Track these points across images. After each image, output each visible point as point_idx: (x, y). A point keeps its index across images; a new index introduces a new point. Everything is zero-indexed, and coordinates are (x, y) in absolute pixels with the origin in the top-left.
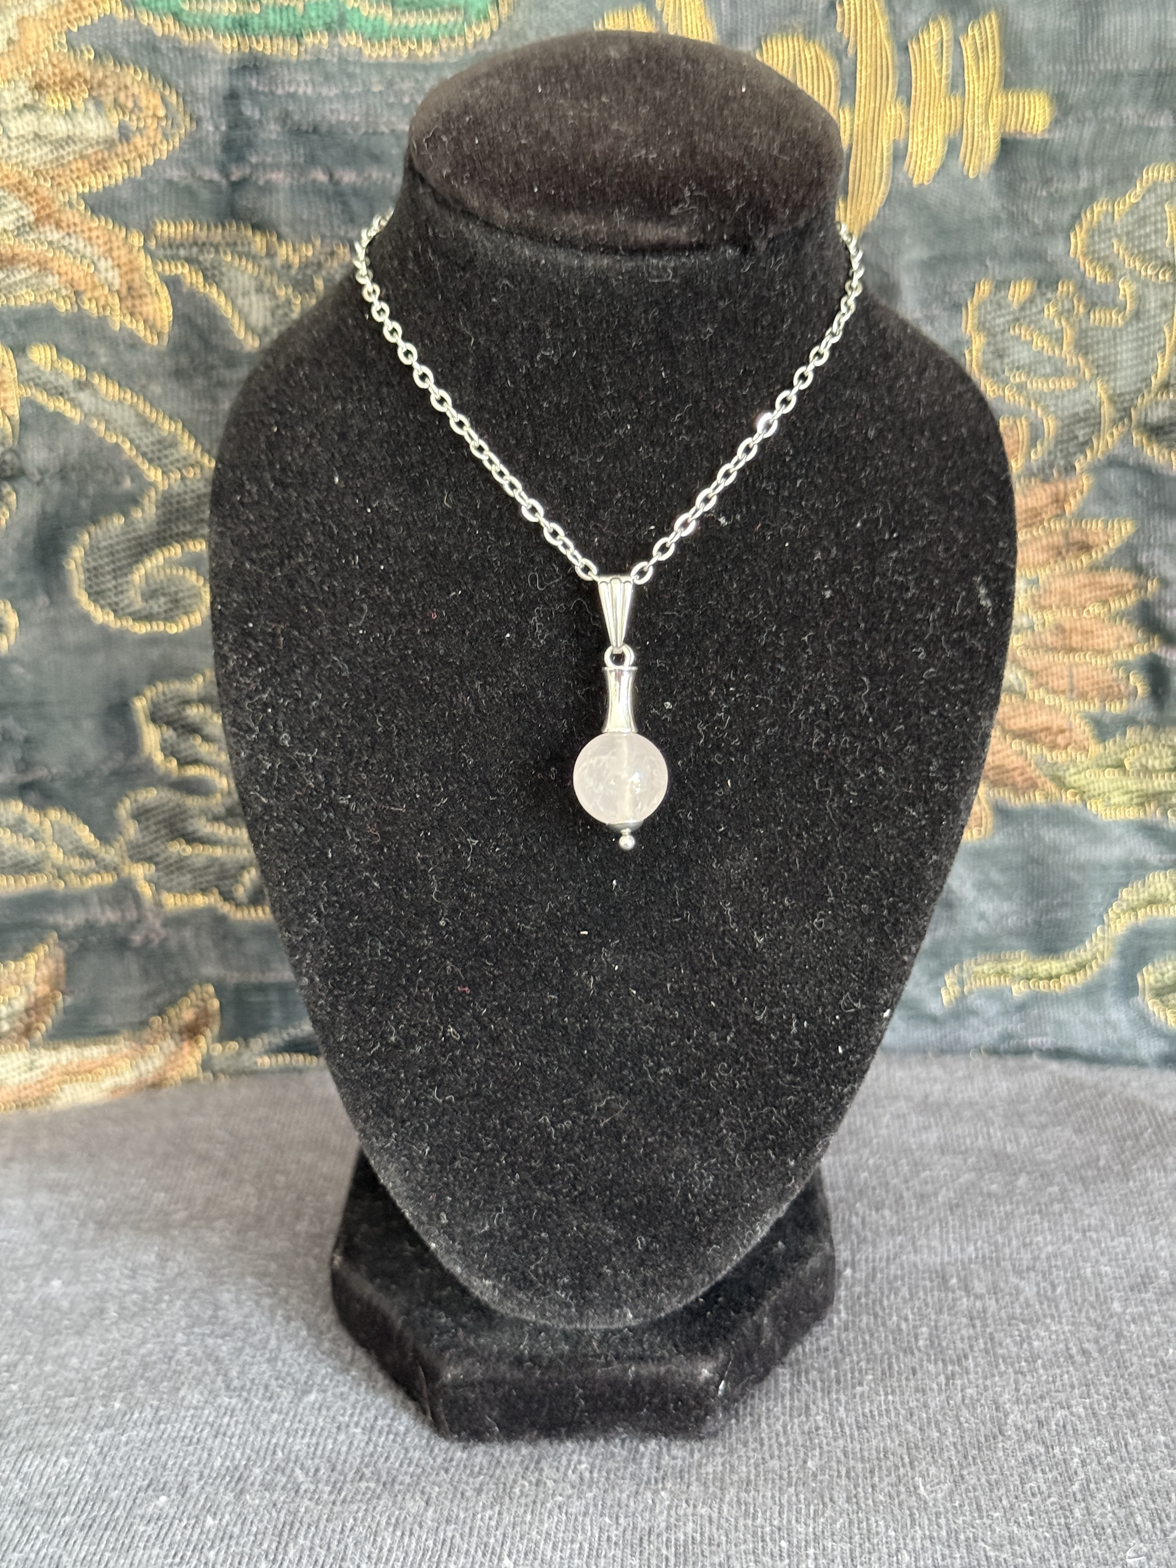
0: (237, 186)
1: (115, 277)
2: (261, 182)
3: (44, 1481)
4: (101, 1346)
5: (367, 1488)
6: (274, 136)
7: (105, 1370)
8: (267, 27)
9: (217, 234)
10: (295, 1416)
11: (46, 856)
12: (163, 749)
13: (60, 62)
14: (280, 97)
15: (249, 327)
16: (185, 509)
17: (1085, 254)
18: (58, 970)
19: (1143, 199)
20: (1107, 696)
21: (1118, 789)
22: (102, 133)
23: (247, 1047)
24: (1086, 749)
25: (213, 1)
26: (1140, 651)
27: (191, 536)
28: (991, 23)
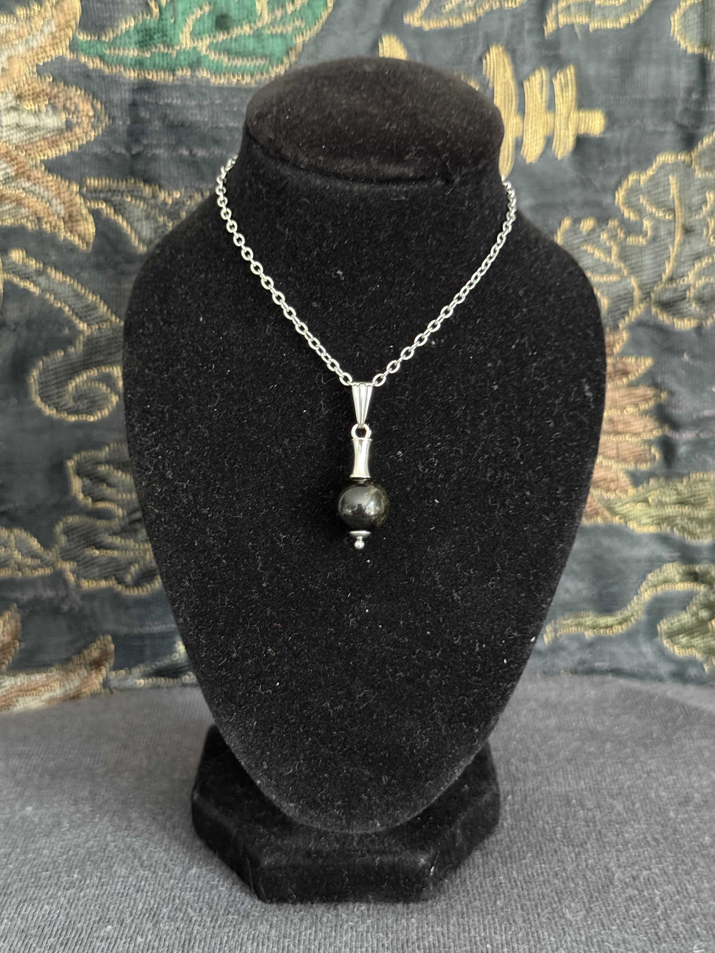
0: (135, 157)
1: (61, 210)
2: (149, 155)
3: (35, 918)
4: (61, 843)
5: (233, 919)
6: (157, 128)
7: (65, 856)
8: (154, 65)
9: (123, 185)
10: (184, 881)
11: (11, 557)
12: (83, 492)
13: (32, 82)
14: (161, 106)
15: (141, 240)
16: (101, 347)
17: (624, 204)
18: (16, 627)
19: (657, 173)
20: (638, 460)
21: (645, 515)
22: (56, 125)
23: (131, 673)
24: (626, 491)
25: (124, 50)
26: (657, 433)
27: (104, 363)
28: (570, 72)
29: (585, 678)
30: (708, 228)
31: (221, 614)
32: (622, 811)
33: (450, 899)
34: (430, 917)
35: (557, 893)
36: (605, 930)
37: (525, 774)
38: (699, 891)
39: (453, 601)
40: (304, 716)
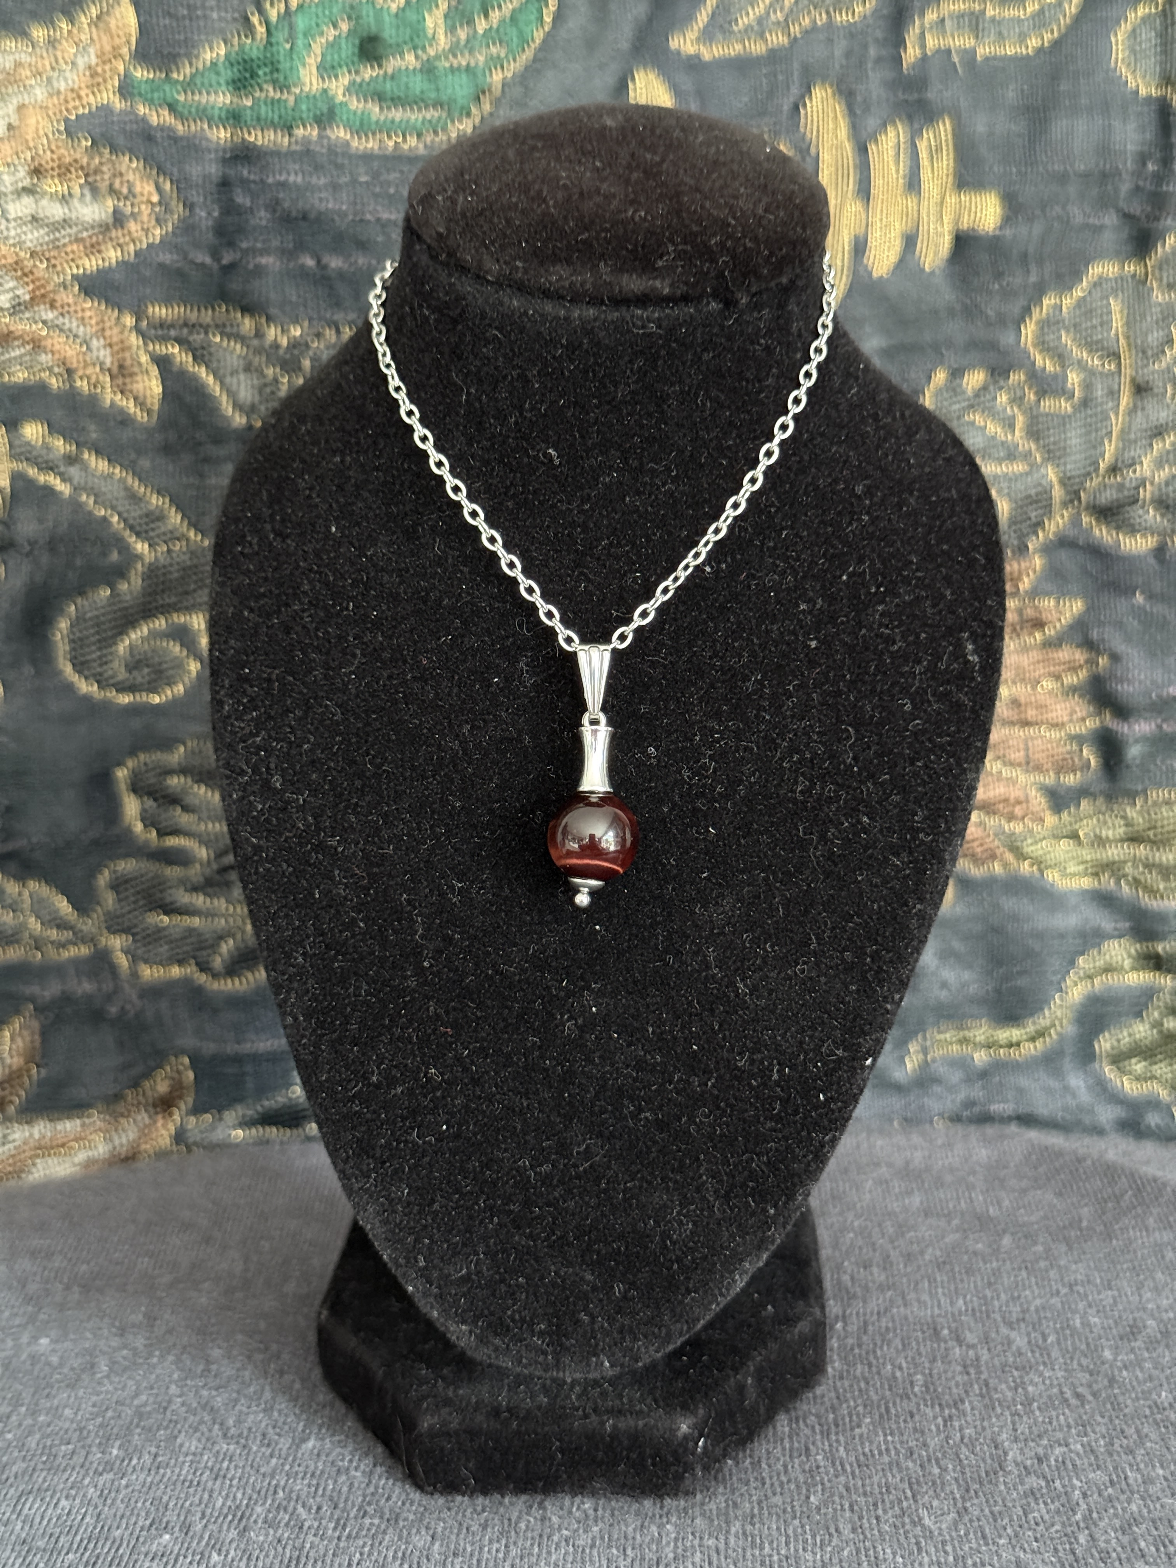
0: (227, 270)
1: (105, 355)
2: (251, 266)
3: (45, 1522)
4: (94, 1398)
5: (372, 1524)
6: (264, 223)
7: (99, 1420)
8: (258, 119)
9: (207, 317)
10: (294, 1461)
11: (24, 926)
12: (143, 820)
13: (58, 147)
14: (270, 185)
15: (237, 406)
16: (171, 581)
17: (1035, 345)
18: (32, 1042)
19: (1090, 293)
20: (1061, 768)
21: (1074, 859)
22: (97, 218)
23: (221, 1119)
24: (1042, 820)
25: (208, 93)
26: (1092, 724)
27: (176, 608)
28: (945, 128)
29: (972, 1128)
31: (353, 1010)
32: (1025, 1349)
33: (733, 1491)
34: (698, 1521)
35: (910, 1484)
36: (987, 1544)
37: (866, 1289)
38: (1148, 1481)
39: (737, 995)
40: (486, 1181)
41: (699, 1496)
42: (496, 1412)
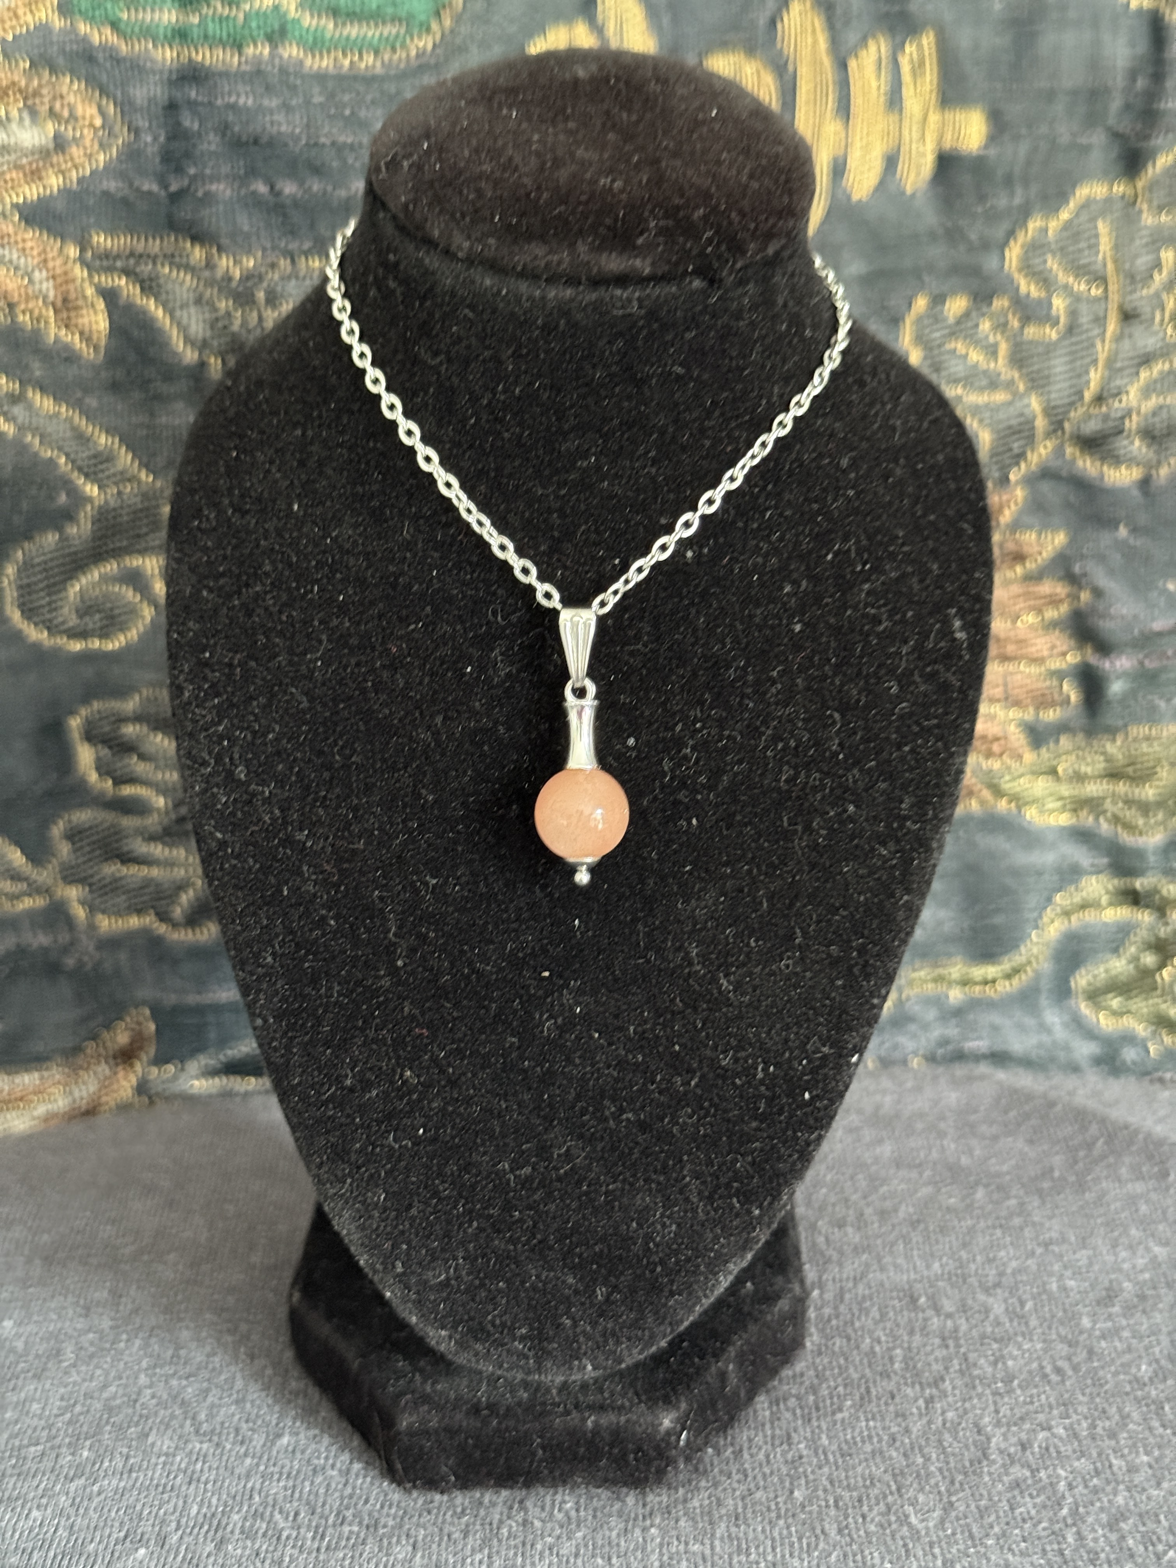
0: (175, 198)
1: (48, 288)
2: (200, 194)
4: (62, 1390)
5: (351, 1532)
6: (213, 147)
7: (69, 1415)
8: (206, 37)
9: (155, 246)
10: (269, 1459)
12: (98, 769)
14: (219, 108)
15: (188, 340)
16: (121, 524)
17: (1020, 270)
19: (1077, 215)
20: (1041, 703)
21: (1051, 795)
22: (37, 142)
23: (183, 1069)
24: (1020, 757)
25: (153, 11)
26: (1073, 659)
27: (129, 550)
28: (928, 40)
29: (945, 1069)
30: (1163, 310)
31: (325, 1011)
32: (1005, 1319)
33: (715, 1485)
34: (682, 1523)
35: (894, 1475)
36: (975, 1546)
37: (841, 1252)
38: (1132, 1469)
39: (720, 992)
40: (463, 1185)
41: (681, 1491)
42: (476, 1409)
